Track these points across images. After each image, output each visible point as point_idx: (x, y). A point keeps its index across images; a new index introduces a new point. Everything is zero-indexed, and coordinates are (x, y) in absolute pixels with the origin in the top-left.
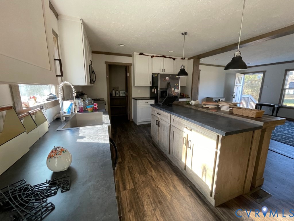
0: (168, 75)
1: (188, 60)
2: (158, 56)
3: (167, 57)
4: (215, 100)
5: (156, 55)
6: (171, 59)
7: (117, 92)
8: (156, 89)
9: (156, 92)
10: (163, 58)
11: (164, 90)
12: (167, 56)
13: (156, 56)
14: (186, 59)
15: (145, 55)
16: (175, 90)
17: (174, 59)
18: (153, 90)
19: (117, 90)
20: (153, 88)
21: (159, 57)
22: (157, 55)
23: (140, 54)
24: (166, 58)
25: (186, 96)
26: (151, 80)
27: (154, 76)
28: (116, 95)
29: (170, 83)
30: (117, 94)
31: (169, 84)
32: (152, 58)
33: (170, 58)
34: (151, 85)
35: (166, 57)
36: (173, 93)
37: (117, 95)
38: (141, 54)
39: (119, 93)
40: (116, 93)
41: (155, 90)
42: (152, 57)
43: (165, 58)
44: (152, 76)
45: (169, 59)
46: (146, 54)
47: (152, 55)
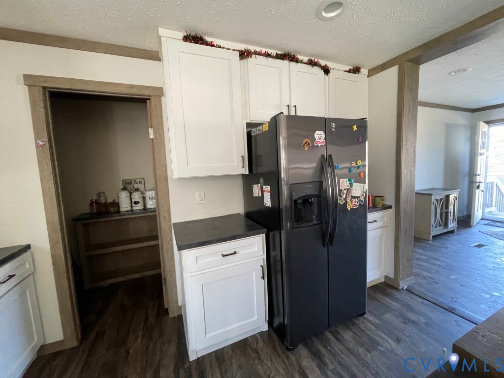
0: (323, 123)
1: (368, 76)
2: (268, 55)
3: (301, 62)
4: (437, 200)
5: (258, 49)
6: (316, 69)
7: (136, 196)
8: (267, 188)
9: (268, 202)
10: (286, 62)
11: (310, 190)
12: (300, 57)
13: (260, 54)
14: (364, 71)
15: (212, 45)
16: (351, 184)
17: (326, 71)
18: (256, 190)
19: (137, 190)
20: (258, 183)
21: (270, 59)
22: (264, 50)
23: (187, 38)
24: (299, 64)
25: (378, 200)
26: (242, 149)
27: (255, 132)
28: (133, 205)
29: (330, 156)
30: (136, 203)
31: (326, 163)
32: (245, 61)
33: (311, 63)
34: (246, 171)
35: (297, 61)
36: (345, 199)
37: (137, 207)
38: (197, 39)
39: (144, 198)
40: (133, 201)
41: (262, 191)
42: (244, 55)
43: (293, 64)
44: (249, 135)
45: (309, 67)
46: (216, 42)
47: (242, 47)
